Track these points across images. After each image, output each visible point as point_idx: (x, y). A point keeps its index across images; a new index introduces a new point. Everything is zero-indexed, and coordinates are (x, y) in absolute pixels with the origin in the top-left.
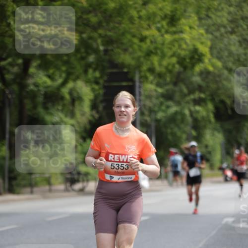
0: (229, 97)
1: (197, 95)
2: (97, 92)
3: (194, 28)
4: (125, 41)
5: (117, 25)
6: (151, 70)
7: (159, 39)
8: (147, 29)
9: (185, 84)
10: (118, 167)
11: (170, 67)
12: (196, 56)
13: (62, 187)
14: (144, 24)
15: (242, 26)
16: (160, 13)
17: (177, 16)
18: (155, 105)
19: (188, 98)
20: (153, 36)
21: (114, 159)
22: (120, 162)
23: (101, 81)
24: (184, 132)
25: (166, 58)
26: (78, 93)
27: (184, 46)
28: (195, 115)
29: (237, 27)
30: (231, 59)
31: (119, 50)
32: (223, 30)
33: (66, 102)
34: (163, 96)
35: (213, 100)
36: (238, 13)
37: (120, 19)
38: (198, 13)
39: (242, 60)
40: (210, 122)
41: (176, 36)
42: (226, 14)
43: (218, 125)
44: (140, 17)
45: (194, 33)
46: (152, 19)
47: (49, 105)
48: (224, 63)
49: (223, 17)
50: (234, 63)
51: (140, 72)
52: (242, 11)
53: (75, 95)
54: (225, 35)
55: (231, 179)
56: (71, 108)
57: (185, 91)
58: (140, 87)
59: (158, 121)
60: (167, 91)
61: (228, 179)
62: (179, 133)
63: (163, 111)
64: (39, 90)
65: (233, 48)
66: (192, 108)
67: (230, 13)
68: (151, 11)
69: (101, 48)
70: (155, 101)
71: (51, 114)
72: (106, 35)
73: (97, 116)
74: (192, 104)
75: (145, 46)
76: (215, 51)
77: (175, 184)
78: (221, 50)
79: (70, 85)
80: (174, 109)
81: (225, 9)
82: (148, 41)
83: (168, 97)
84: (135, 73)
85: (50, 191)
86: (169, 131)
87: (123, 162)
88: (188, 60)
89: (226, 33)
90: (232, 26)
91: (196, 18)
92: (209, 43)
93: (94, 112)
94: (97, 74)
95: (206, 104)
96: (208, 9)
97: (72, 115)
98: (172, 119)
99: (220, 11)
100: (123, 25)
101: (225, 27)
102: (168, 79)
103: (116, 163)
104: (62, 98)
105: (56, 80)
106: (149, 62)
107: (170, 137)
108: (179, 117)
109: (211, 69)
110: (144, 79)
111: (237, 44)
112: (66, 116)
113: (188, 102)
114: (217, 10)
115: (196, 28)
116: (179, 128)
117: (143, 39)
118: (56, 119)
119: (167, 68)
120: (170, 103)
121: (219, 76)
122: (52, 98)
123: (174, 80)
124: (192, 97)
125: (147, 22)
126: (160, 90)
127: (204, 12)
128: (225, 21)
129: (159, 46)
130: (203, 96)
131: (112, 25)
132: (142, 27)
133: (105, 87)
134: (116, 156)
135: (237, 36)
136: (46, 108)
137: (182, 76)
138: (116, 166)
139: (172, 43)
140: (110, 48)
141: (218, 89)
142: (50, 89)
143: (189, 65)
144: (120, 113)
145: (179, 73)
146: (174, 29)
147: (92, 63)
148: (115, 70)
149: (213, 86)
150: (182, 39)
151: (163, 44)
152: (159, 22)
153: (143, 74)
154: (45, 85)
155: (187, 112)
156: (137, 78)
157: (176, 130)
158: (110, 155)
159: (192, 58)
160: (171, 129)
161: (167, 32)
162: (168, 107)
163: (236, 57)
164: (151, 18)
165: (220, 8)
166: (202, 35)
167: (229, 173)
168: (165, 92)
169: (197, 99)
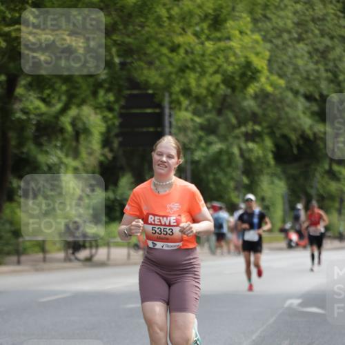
0: (295, 130)
1: (249, 127)
2: (110, 123)
3: (246, 34)
4: (150, 51)
5: (139, 29)
6: (186, 92)
7: (198, 48)
8: (181, 34)
9: (233, 111)
10: (160, 231)
11: (213, 88)
12: (248, 73)
13: (61, 255)
14: (177, 27)
15: (312, 31)
16: (198, 11)
17: (222, 16)
18: (191, 141)
19: (237, 132)
20: (189, 44)
21: (154, 221)
22: (161, 225)
23: (116, 107)
24: (232, 179)
25: (207, 75)
26: (84, 123)
27: (232, 59)
28: (247, 155)
29: (306, 32)
30: (298, 77)
31: (142, 64)
32: (286, 36)
33: (66, 135)
34: (202, 127)
35: (272, 134)
36: (307, 13)
37: (143, 20)
38: (251, 12)
39: (312, 78)
40: (268, 165)
41: (222, 44)
42: (290, 15)
43: (279, 170)
44: (170, 18)
45: (247, 40)
46: (187, 20)
47: (44, 139)
48: (289, 82)
49: (286, 18)
50: (301, 83)
51: (171, 94)
52: (314, 10)
53: (80, 125)
54: (290, 43)
55: (297, 245)
56: (74, 144)
57: (234, 121)
58: (170, 116)
59: (195, 163)
60: (208, 120)
61: (293, 244)
62: (224, 181)
63: (203, 150)
64: (29, 120)
65: (300, 62)
66: (243, 146)
67: (295, 13)
68: (186, 9)
69: (117, 60)
70: (190, 134)
71: (47, 153)
72: (123, 42)
73: (110, 156)
74: (243, 139)
75: (178, 58)
76: (275, 66)
77: (219, 251)
78: (283, 63)
79: (73, 112)
80: (217, 146)
81: (290, 8)
82: (182, 51)
83: (210, 129)
84: (164, 95)
85: (44, 260)
86: (211, 177)
87: (165, 225)
88: (237, 79)
89: (291, 40)
90: (300, 30)
91: (249, 19)
92: (267, 54)
93: (106, 150)
94: (111, 97)
95: (263, 140)
96: (266, 7)
97: (76, 154)
98: (216, 161)
99: (282, 10)
100: (147, 29)
101: (289, 32)
102: (210, 105)
103: (157, 227)
104: (62, 130)
105: (54, 105)
106: (183, 81)
107: (212, 186)
108: (225, 158)
109: (269, 89)
110: (176, 104)
111: (307, 56)
112: (67, 155)
113: (237, 137)
114: (277, 8)
115: (249, 32)
116: (226, 174)
117: (174, 49)
118: (53, 159)
119: (208, 89)
120: (212, 138)
121: (282, 100)
122: (48, 130)
123: (218, 106)
124: (243, 129)
125: (181, 24)
126: (198, 120)
127: (259, 11)
128: (290, 24)
129: (198, 59)
130: (257, 128)
131: (131, 28)
132: (174, 32)
133: (121, 115)
134: (156, 218)
135: (307, 44)
136: (39, 145)
137: (229, 100)
138: (158, 231)
139: (215, 53)
140: (129, 60)
141: (280, 118)
142: (44, 117)
143: (239, 85)
144: (160, 162)
145: (225, 97)
146: (218, 35)
147: (104, 81)
148: (135, 92)
149: (273, 115)
150: (230, 48)
151: (203, 55)
152: (197, 24)
153: (174, 97)
154: (38, 111)
155: (236, 151)
156: (166, 103)
157: (220, 175)
158: (150, 216)
159: (243, 75)
160: (215, 174)
161: (208, 38)
162: (209, 144)
163: (305, 75)
164: (185, 18)
165: (282, 5)
166: (257, 42)
167: (294, 237)
168: (206, 123)
169: (250, 131)
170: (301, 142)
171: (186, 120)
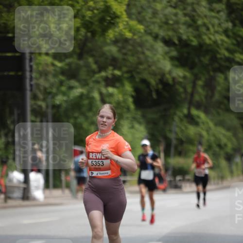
1: (110, 72)
9: (93, 56)
12: (107, 18)
18: (52, 85)
19: (98, 76)
30: (158, 21)
34: (63, 72)
35: (131, 79)
39: (171, 22)
40: (128, 109)
50: (160, 27)
58: (31, 60)
60: (69, 64)
62: (85, 125)
63: (64, 94)
65: (158, 7)
66: (104, 90)
70: (51, 79)
74: (103, 84)
80: (78, 91)
83: (71, 74)
95: (123, 85)
98: (77, 105)
108: (86, 102)
109: (128, 35)
113: (97, 82)
116: (87, 118)
120: (73, 83)
124: (103, 74)
126: (59, 64)
130: (117, 73)
141: (140, 63)
143: (98, 30)
144: (102, 122)
149: (132, 59)
155: (96, 95)
157: (81, 120)
160: (76, 118)
162: (71, 88)
168: (67, 67)
169: (110, 76)
170: (160, 86)
171: (47, 65)
